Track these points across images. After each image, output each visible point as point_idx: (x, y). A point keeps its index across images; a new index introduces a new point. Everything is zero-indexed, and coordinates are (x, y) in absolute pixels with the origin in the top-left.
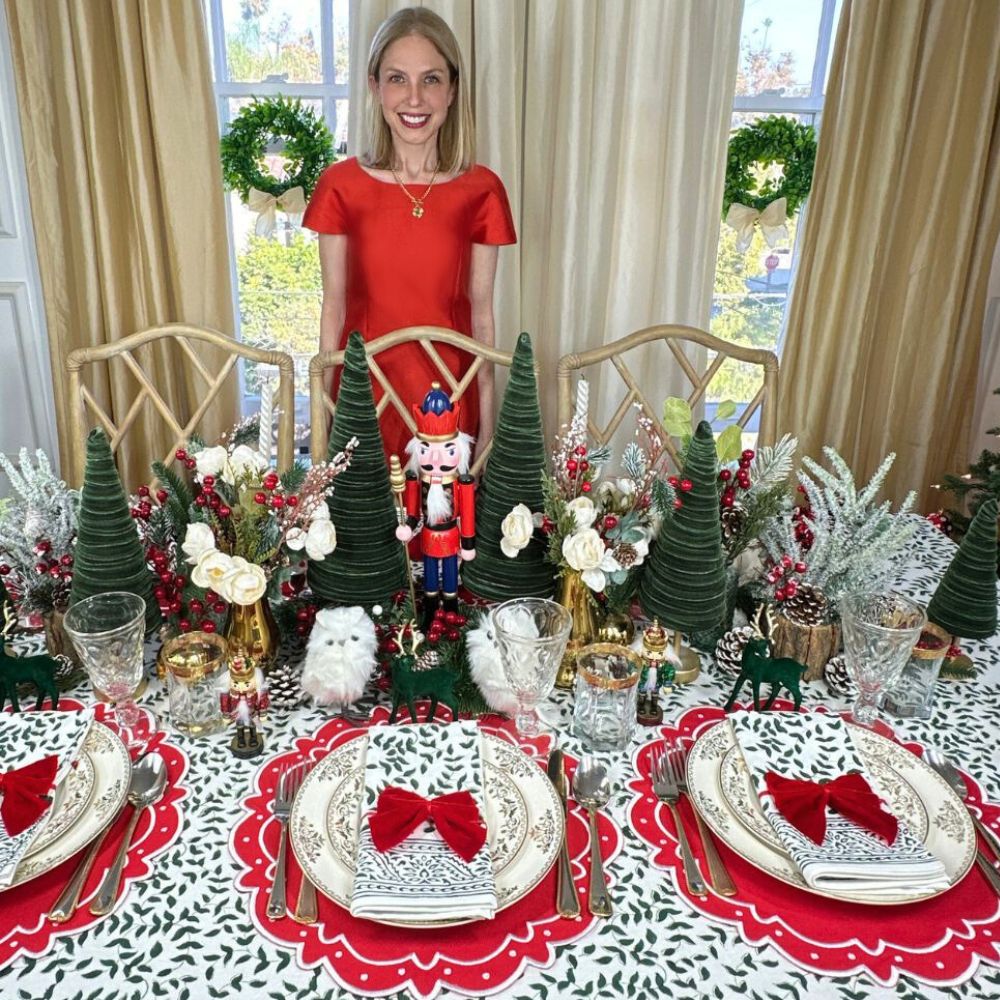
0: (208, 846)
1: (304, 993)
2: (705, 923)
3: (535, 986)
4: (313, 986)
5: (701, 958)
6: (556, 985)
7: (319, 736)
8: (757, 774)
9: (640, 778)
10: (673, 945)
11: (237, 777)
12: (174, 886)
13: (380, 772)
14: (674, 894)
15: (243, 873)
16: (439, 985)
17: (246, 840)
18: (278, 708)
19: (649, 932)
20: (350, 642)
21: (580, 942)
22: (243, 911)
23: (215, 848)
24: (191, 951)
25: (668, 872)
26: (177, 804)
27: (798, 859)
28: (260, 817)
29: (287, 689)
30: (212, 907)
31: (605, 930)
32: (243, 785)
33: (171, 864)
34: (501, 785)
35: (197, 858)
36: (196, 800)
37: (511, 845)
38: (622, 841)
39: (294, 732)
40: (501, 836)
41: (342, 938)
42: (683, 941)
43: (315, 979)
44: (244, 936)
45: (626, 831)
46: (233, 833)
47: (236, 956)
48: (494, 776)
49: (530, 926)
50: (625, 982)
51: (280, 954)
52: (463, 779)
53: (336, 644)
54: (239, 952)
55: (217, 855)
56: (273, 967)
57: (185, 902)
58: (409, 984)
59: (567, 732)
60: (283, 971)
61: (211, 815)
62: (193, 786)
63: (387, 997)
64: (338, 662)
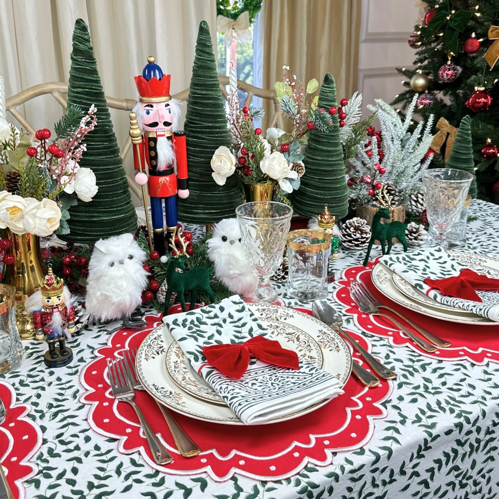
0: (75, 436)
2: (448, 365)
3: (388, 429)
5: (462, 380)
6: (399, 424)
7: (114, 344)
8: (418, 282)
9: (349, 307)
10: (443, 379)
11: (64, 386)
12: (65, 471)
13: (191, 341)
14: (421, 355)
15: (122, 442)
16: (328, 452)
17: (106, 421)
19: (424, 378)
20: (127, 261)
21: (392, 396)
22: (141, 466)
23: (82, 435)
25: (407, 347)
27: (481, 310)
28: (106, 404)
30: (112, 473)
31: (400, 386)
33: (49, 458)
34: (277, 327)
35: (71, 447)
36: (38, 411)
38: (368, 341)
39: (91, 347)
41: (235, 452)
42: (445, 376)
43: (236, 484)
44: (155, 480)
45: (364, 334)
46: (91, 421)
48: (269, 324)
49: (355, 399)
50: (434, 406)
51: (195, 480)
52: (251, 330)
53: (116, 264)
54: (160, 492)
56: (196, 490)
57: (84, 478)
59: (285, 297)
60: (206, 490)
63: (298, 474)
64: (121, 278)
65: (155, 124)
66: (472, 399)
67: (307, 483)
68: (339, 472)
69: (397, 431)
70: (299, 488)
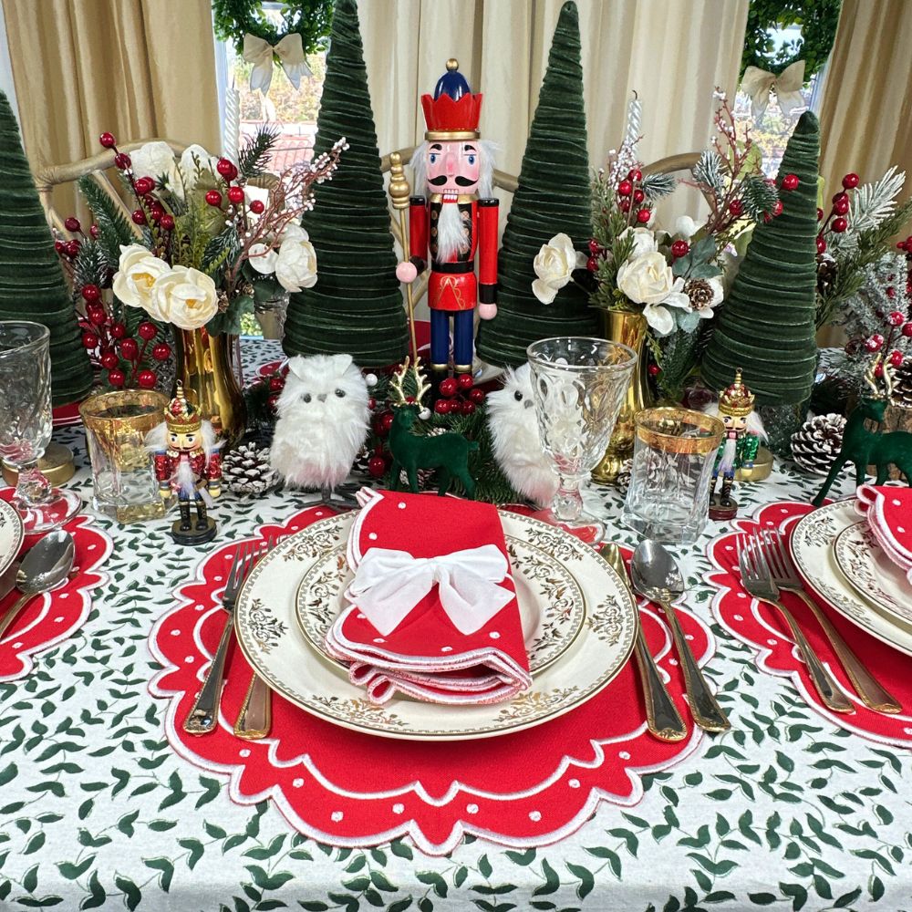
0: (120, 641)
1: (238, 840)
2: (860, 745)
3: (617, 833)
4: (253, 829)
5: (870, 792)
6: (649, 831)
7: (291, 523)
9: (724, 572)
10: (824, 773)
11: (176, 564)
12: (58, 688)
14: (807, 705)
15: (164, 674)
16: (459, 828)
17: (176, 633)
18: (239, 494)
19: (779, 754)
20: (332, 397)
21: (679, 768)
22: (157, 723)
23: (129, 643)
24: (63, 777)
25: (789, 679)
26: (85, 593)
28: (199, 608)
29: (253, 467)
30: (108, 717)
31: (713, 753)
32: (183, 572)
33: (59, 662)
34: (540, 563)
35: (100, 655)
36: (112, 588)
37: (565, 629)
38: (714, 642)
39: (259, 520)
40: (548, 621)
41: (305, 760)
42: (835, 768)
43: (256, 818)
44: (151, 755)
45: (716, 629)
46: (158, 626)
47: (133, 784)
49: (596, 745)
50: (759, 826)
51: (204, 781)
53: (314, 399)
54: (139, 777)
55: (130, 651)
56: (191, 800)
57: (68, 710)
58: (412, 827)
59: (617, 524)
60: (205, 807)
61: (131, 605)
62: (113, 573)
63: (373, 848)
64: (316, 422)
65: (441, 180)
66: (866, 842)
67: (373, 874)
68: (449, 879)
69: (633, 845)
70: (350, 877)
